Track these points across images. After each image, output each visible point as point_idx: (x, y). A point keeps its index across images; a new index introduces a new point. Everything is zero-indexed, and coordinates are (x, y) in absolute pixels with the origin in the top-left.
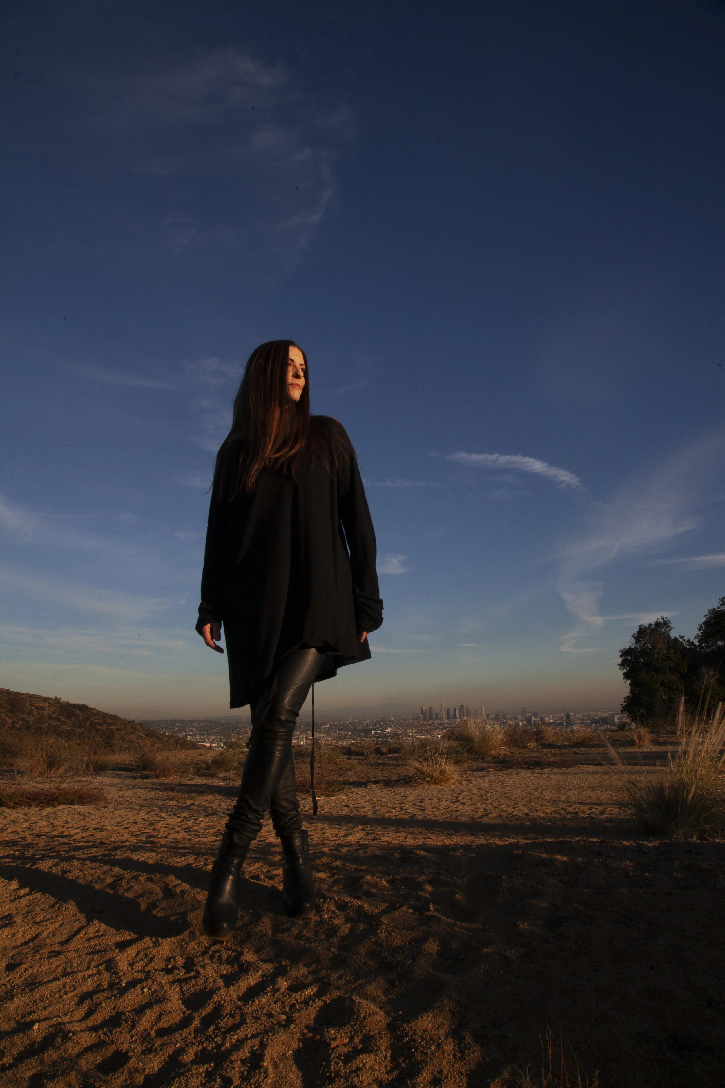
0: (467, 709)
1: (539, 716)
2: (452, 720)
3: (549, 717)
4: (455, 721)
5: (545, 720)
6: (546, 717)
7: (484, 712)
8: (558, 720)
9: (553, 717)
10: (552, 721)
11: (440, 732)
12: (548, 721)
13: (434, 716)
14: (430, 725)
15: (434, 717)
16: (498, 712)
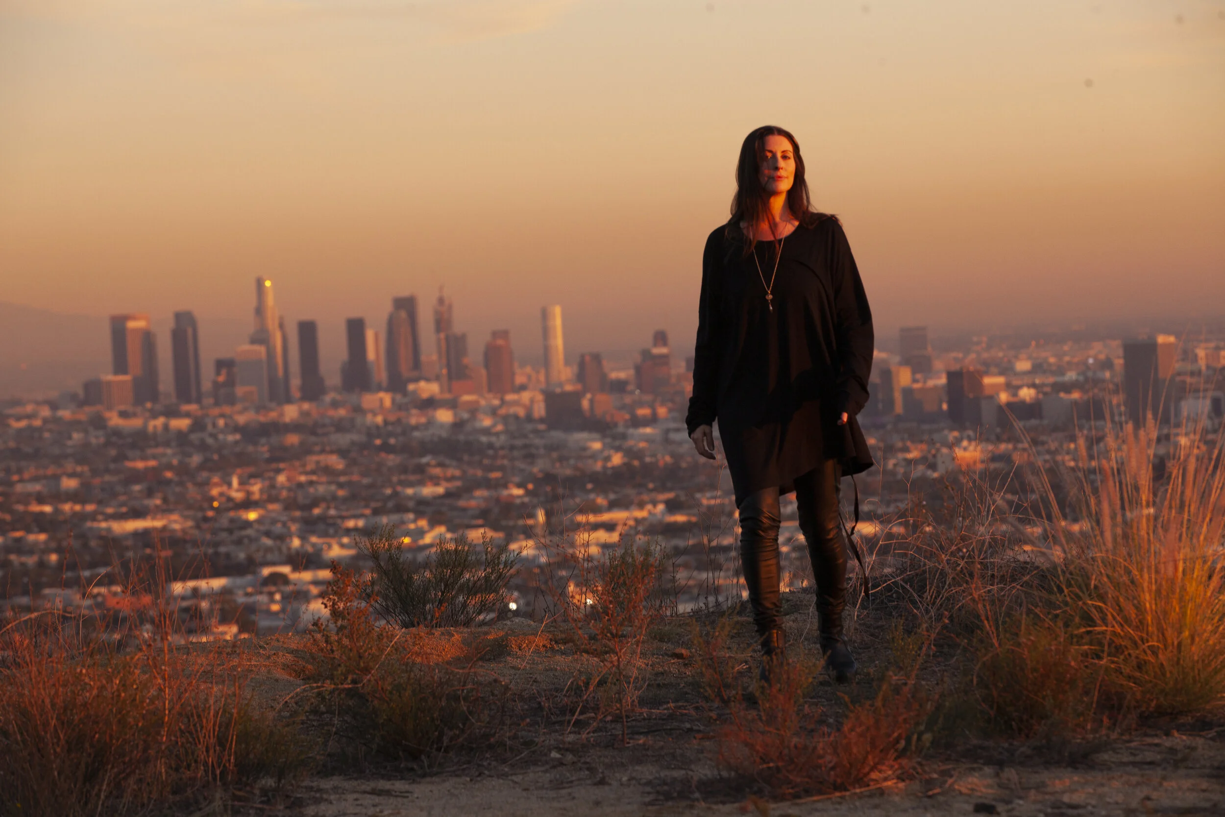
0: (442, 323)
1: (939, 365)
2: (335, 404)
3: (1006, 370)
4: (358, 410)
5: (980, 385)
6: (987, 367)
7: (558, 342)
8: (1067, 388)
9: (1038, 368)
10: (1026, 394)
11: (256, 488)
12: (1004, 397)
13: (208, 376)
14: (181, 438)
15: (207, 385)
16: (661, 338)
